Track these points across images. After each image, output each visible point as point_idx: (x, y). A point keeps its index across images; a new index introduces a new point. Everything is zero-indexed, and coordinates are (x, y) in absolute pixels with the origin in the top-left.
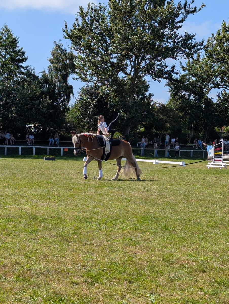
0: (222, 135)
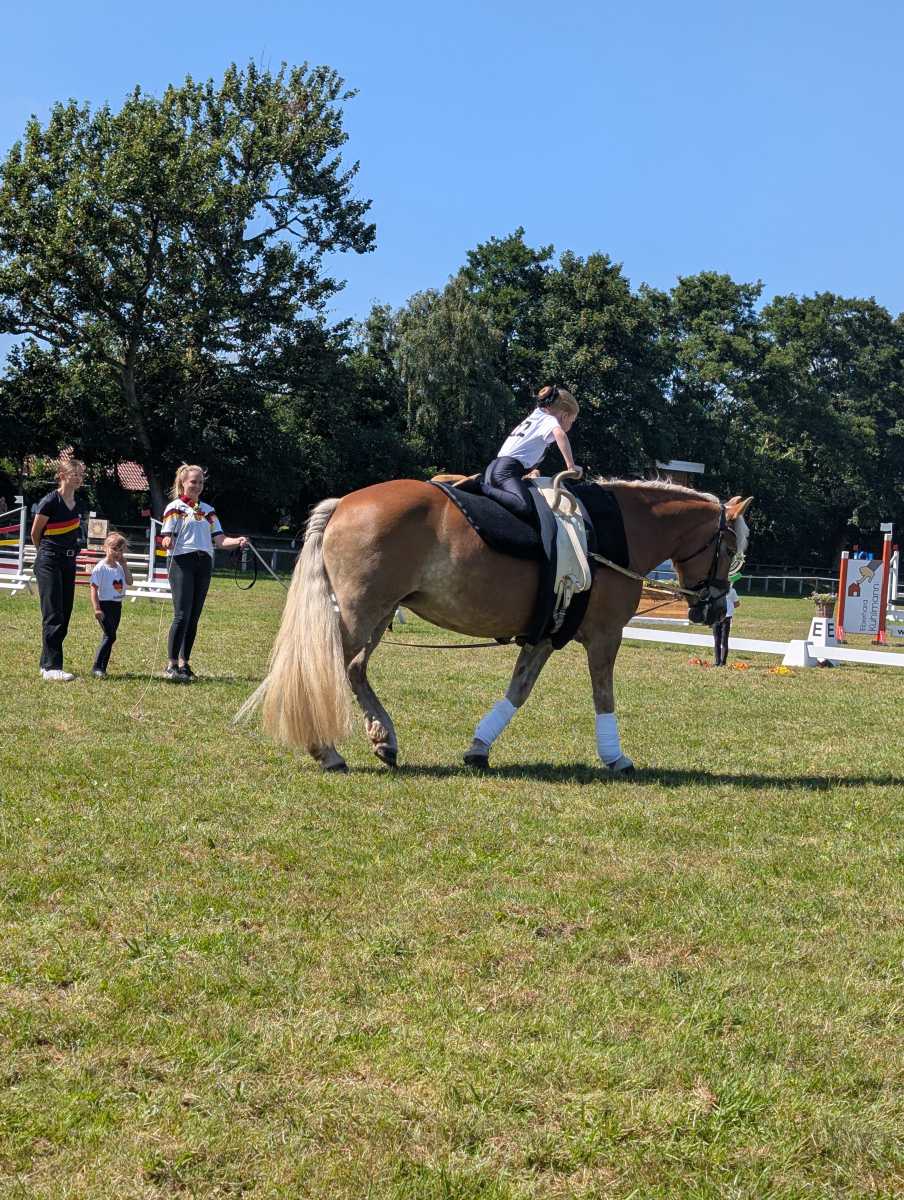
0: (26, 485)
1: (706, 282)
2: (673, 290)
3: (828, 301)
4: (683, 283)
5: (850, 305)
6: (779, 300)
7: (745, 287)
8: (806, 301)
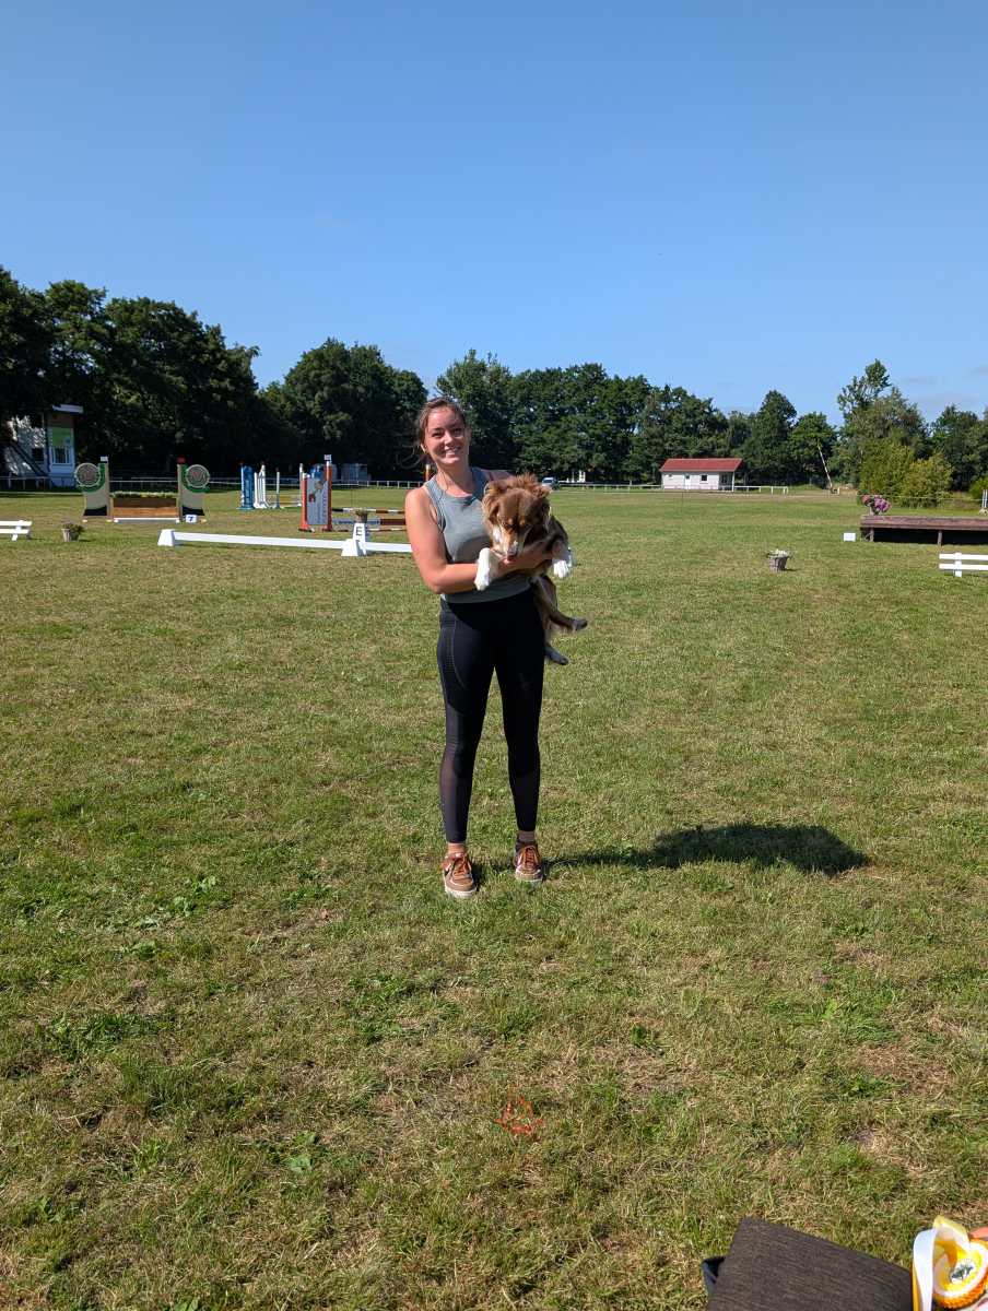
1: (69, 287)
2: (47, 291)
3: (146, 302)
4: (53, 286)
5: (160, 306)
6: (115, 301)
7: (95, 292)
8: (132, 301)
